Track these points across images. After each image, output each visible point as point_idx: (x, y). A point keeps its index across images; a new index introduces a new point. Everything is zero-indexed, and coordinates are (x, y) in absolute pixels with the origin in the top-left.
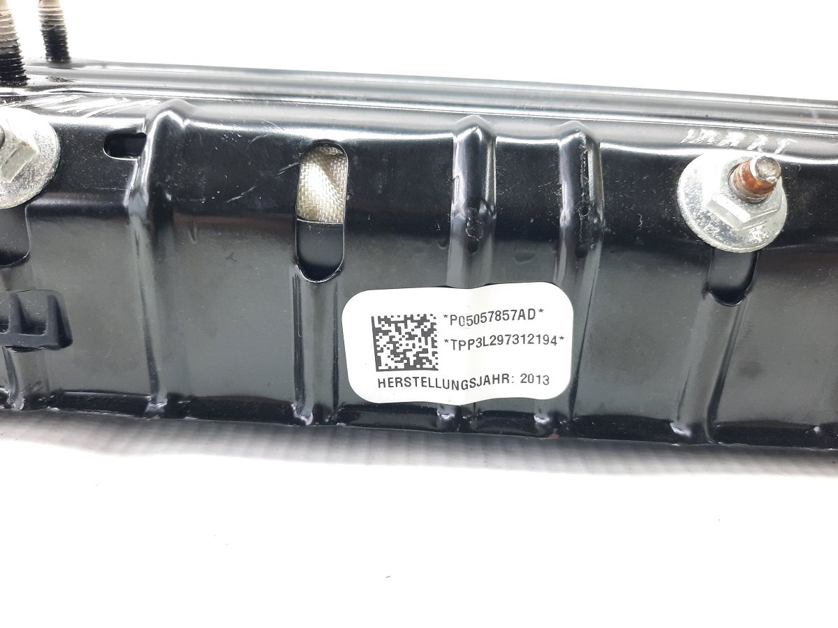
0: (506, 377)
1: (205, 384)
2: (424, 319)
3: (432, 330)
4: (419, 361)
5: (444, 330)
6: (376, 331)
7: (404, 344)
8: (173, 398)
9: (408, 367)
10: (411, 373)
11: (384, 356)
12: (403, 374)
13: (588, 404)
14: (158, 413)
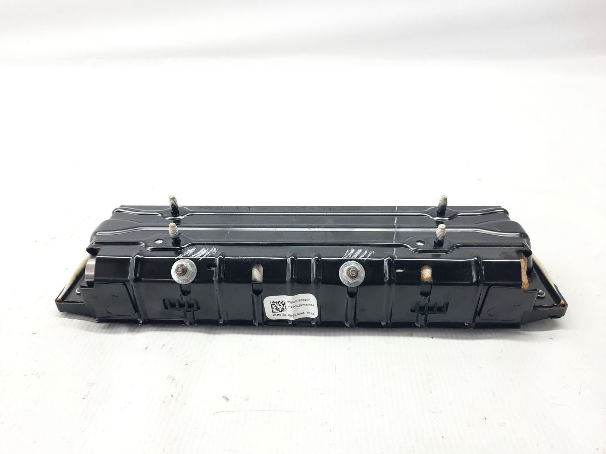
0: (303, 313)
1: (231, 317)
2: (283, 302)
3: (285, 304)
4: (282, 310)
5: (287, 304)
6: (272, 305)
7: (278, 307)
8: (224, 321)
9: (280, 312)
10: (280, 313)
11: (274, 309)
12: (279, 313)
13: (324, 319)
14: (221, 324)
